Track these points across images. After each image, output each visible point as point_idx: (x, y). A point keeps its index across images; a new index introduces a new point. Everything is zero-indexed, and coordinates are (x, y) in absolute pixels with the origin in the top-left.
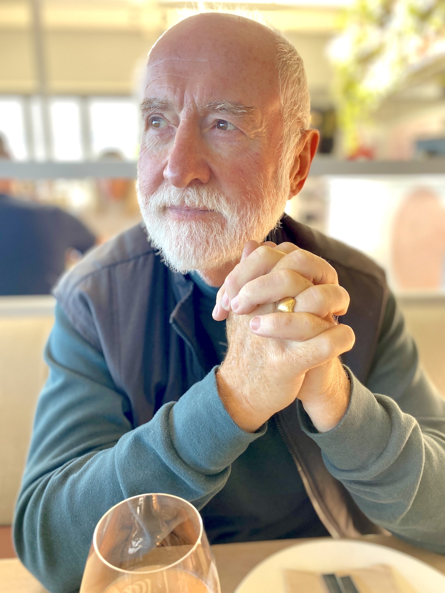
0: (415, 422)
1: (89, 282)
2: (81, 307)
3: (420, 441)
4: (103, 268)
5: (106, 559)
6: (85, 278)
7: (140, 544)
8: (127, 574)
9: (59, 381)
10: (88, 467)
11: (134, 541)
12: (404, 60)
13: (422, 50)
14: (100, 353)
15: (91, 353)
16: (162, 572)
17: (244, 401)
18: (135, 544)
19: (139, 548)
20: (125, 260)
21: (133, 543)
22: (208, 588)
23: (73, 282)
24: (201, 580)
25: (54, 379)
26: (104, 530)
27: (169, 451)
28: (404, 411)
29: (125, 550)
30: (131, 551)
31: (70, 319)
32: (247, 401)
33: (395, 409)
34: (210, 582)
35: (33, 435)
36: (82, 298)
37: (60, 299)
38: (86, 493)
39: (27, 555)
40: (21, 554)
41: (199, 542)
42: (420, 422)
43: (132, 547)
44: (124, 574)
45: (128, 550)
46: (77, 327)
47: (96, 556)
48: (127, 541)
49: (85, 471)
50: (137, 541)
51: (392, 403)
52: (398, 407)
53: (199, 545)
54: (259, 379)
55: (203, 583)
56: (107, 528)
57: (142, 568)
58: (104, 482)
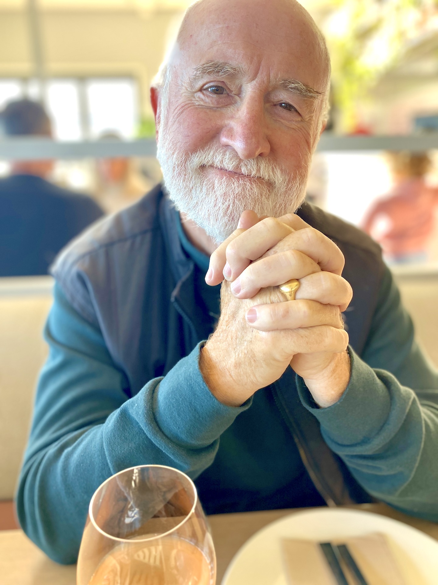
0: (413, 394)
1: (87, 260)
2: (79, 285)
3: (419, 414)
4: (101, 246)
5: (102, 529)
6: (82, 257)
7: (135, 514)
8: (123, 542)
9: (59, 359)
10: (82, 441)
11: (130, 511)
12: (402, 34)
13: (421, 24)
14: (98, 330)
15: (89, 331)
16: (157, 540)
17: (228, 374)
18: (132, 514)
19: (135, 518)
20: (122, 239)
21: (130, 513)
22: (204, 555)
23: (70, 261)
24: (197, 547)
25: (54, 357)
26: (101, 500)
27: (150, 424)
28: (403, 384)
29: (123, 519)
30: (128, 521)
31: (68, 297)
32: (230, 375)
33: (395, 383)
34: (206, 549)
35: (34, 412)
36: (80, 278)
37: (58, 277)
38: (78, 466)
39: (30, 527)
40: (24, 526)
41: (193, 510)
42: (418, 395)
43: (128, 517)
44: (119, 543)
45: (124, 519)
46: (76, 306)
47: (93, 526)
48: (123, 512)
49: (79, 444)
50: (133, 511)
51: (391, 377)
52: (396, 380)
53: (193, 513)
54: (245, 354)
55: (199, 549)
56: (103, 499)
57: (139, 537)
58: (94, 455)
